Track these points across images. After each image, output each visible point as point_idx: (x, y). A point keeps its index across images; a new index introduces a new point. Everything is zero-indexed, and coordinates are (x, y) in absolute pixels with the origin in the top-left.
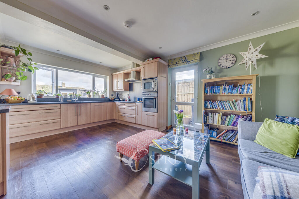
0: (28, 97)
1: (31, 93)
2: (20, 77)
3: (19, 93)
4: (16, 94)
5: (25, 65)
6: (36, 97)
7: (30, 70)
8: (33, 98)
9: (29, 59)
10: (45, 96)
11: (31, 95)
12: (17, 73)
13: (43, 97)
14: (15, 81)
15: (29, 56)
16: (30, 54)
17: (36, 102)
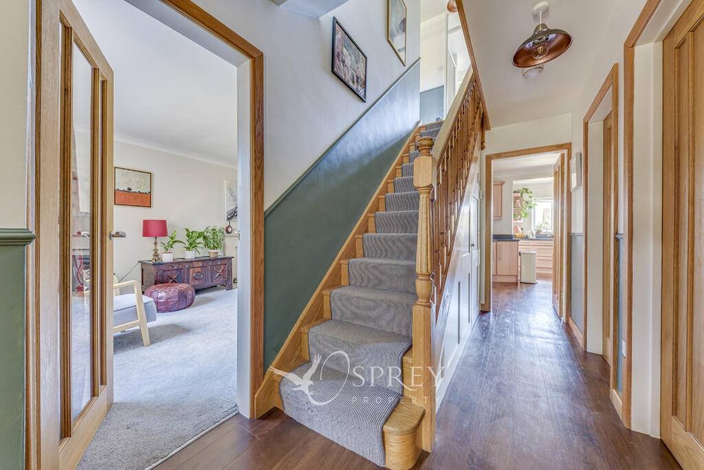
0: (528, 233)
1: (531, 229)
2: (523, 215)
3: (522, 229)
4: (520, 230)
5: (526, 202)
6: (534, 233)
7: (530, 207)
8: (532, 234)
9: (530, 197)
10: (544, 231)
11: (531, 232)
12: (522, 212)
13: (541, 233)
14: (520, 219)
15: (530, 195)
16: (531, 193)
17: (535, 238)
